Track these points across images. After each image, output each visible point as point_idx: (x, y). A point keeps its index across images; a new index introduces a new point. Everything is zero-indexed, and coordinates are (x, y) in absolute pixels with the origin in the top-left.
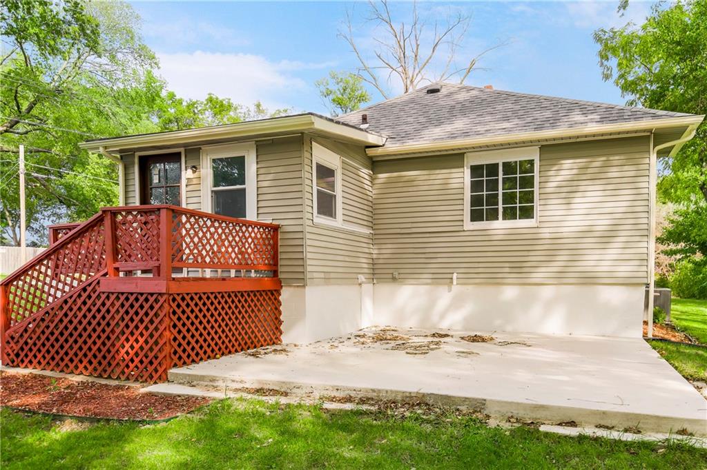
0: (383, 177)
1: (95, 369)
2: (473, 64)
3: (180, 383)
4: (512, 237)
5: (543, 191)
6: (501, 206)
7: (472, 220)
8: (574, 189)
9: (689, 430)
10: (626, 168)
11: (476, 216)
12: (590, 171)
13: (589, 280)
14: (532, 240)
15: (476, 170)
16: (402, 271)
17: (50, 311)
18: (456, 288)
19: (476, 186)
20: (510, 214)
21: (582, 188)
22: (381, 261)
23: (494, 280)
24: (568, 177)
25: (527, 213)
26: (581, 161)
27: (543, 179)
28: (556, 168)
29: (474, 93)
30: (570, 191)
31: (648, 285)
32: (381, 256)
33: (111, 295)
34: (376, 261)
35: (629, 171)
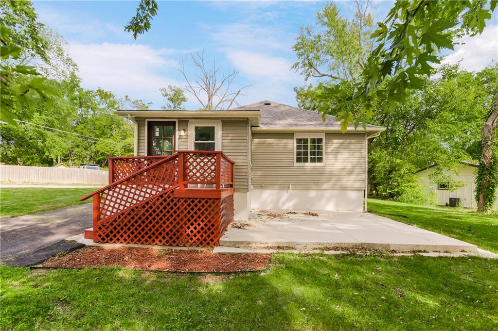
0: (256, 140)
1: (167, 242)
2: (239, 92)
3: (228, 246)
4: (314, 170)
5: (326, 151)
6: (309, 157)
7: (297, 162)
8: (338, 151)
9: (465, 250)
10: (357, 145)
11: (299, 160)
12: (344, 145)
13: (344, 188)
14: (322, 171)
15: (299, 141)
16: (265, 183)
17: (135, 209)
18: (290, 191)
19: (298, 147)
20: (313, 160)
21: (341, 151)
22: (255, 179)
23: (307, 188)
24: (336, 147)
25: (320, 160)
26: (341, 141)
27: (327, 147)
28: (332, 142)
29: (287, 108)
30: (336, 152)
31: (365, 190)
32: (255, 177)
33: (181, 199)
34: (253, 179)
35: (358, 146)
